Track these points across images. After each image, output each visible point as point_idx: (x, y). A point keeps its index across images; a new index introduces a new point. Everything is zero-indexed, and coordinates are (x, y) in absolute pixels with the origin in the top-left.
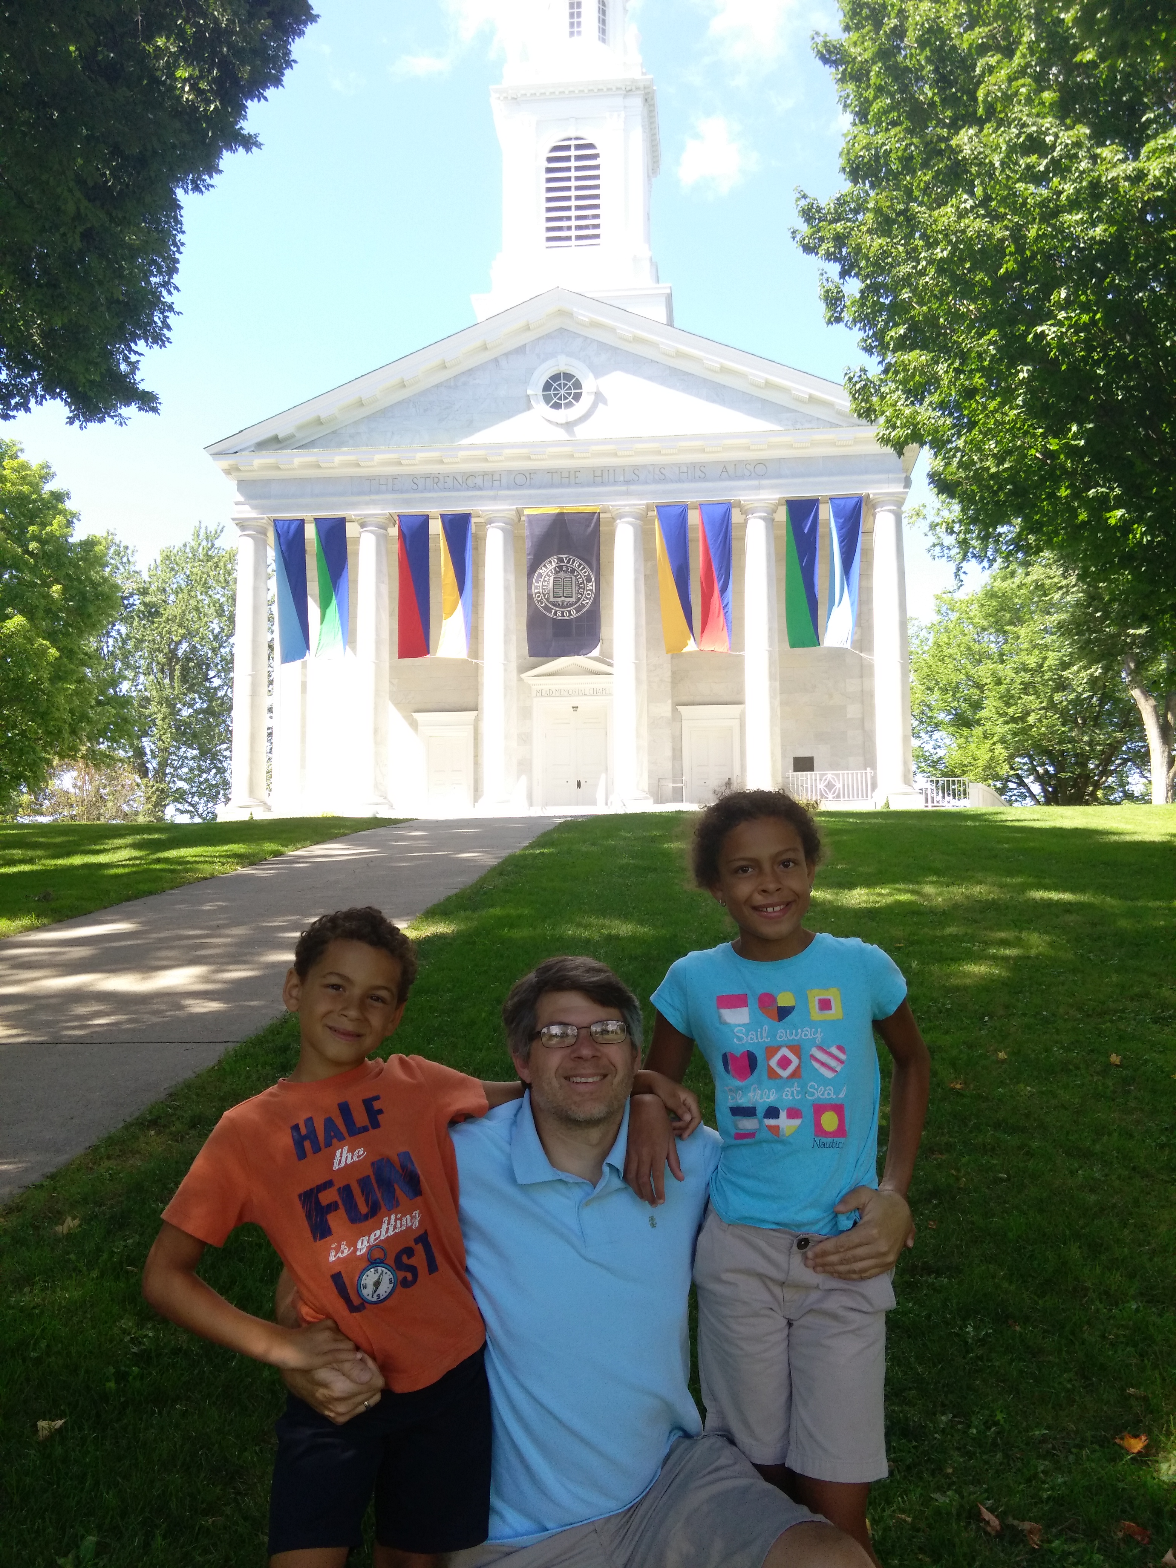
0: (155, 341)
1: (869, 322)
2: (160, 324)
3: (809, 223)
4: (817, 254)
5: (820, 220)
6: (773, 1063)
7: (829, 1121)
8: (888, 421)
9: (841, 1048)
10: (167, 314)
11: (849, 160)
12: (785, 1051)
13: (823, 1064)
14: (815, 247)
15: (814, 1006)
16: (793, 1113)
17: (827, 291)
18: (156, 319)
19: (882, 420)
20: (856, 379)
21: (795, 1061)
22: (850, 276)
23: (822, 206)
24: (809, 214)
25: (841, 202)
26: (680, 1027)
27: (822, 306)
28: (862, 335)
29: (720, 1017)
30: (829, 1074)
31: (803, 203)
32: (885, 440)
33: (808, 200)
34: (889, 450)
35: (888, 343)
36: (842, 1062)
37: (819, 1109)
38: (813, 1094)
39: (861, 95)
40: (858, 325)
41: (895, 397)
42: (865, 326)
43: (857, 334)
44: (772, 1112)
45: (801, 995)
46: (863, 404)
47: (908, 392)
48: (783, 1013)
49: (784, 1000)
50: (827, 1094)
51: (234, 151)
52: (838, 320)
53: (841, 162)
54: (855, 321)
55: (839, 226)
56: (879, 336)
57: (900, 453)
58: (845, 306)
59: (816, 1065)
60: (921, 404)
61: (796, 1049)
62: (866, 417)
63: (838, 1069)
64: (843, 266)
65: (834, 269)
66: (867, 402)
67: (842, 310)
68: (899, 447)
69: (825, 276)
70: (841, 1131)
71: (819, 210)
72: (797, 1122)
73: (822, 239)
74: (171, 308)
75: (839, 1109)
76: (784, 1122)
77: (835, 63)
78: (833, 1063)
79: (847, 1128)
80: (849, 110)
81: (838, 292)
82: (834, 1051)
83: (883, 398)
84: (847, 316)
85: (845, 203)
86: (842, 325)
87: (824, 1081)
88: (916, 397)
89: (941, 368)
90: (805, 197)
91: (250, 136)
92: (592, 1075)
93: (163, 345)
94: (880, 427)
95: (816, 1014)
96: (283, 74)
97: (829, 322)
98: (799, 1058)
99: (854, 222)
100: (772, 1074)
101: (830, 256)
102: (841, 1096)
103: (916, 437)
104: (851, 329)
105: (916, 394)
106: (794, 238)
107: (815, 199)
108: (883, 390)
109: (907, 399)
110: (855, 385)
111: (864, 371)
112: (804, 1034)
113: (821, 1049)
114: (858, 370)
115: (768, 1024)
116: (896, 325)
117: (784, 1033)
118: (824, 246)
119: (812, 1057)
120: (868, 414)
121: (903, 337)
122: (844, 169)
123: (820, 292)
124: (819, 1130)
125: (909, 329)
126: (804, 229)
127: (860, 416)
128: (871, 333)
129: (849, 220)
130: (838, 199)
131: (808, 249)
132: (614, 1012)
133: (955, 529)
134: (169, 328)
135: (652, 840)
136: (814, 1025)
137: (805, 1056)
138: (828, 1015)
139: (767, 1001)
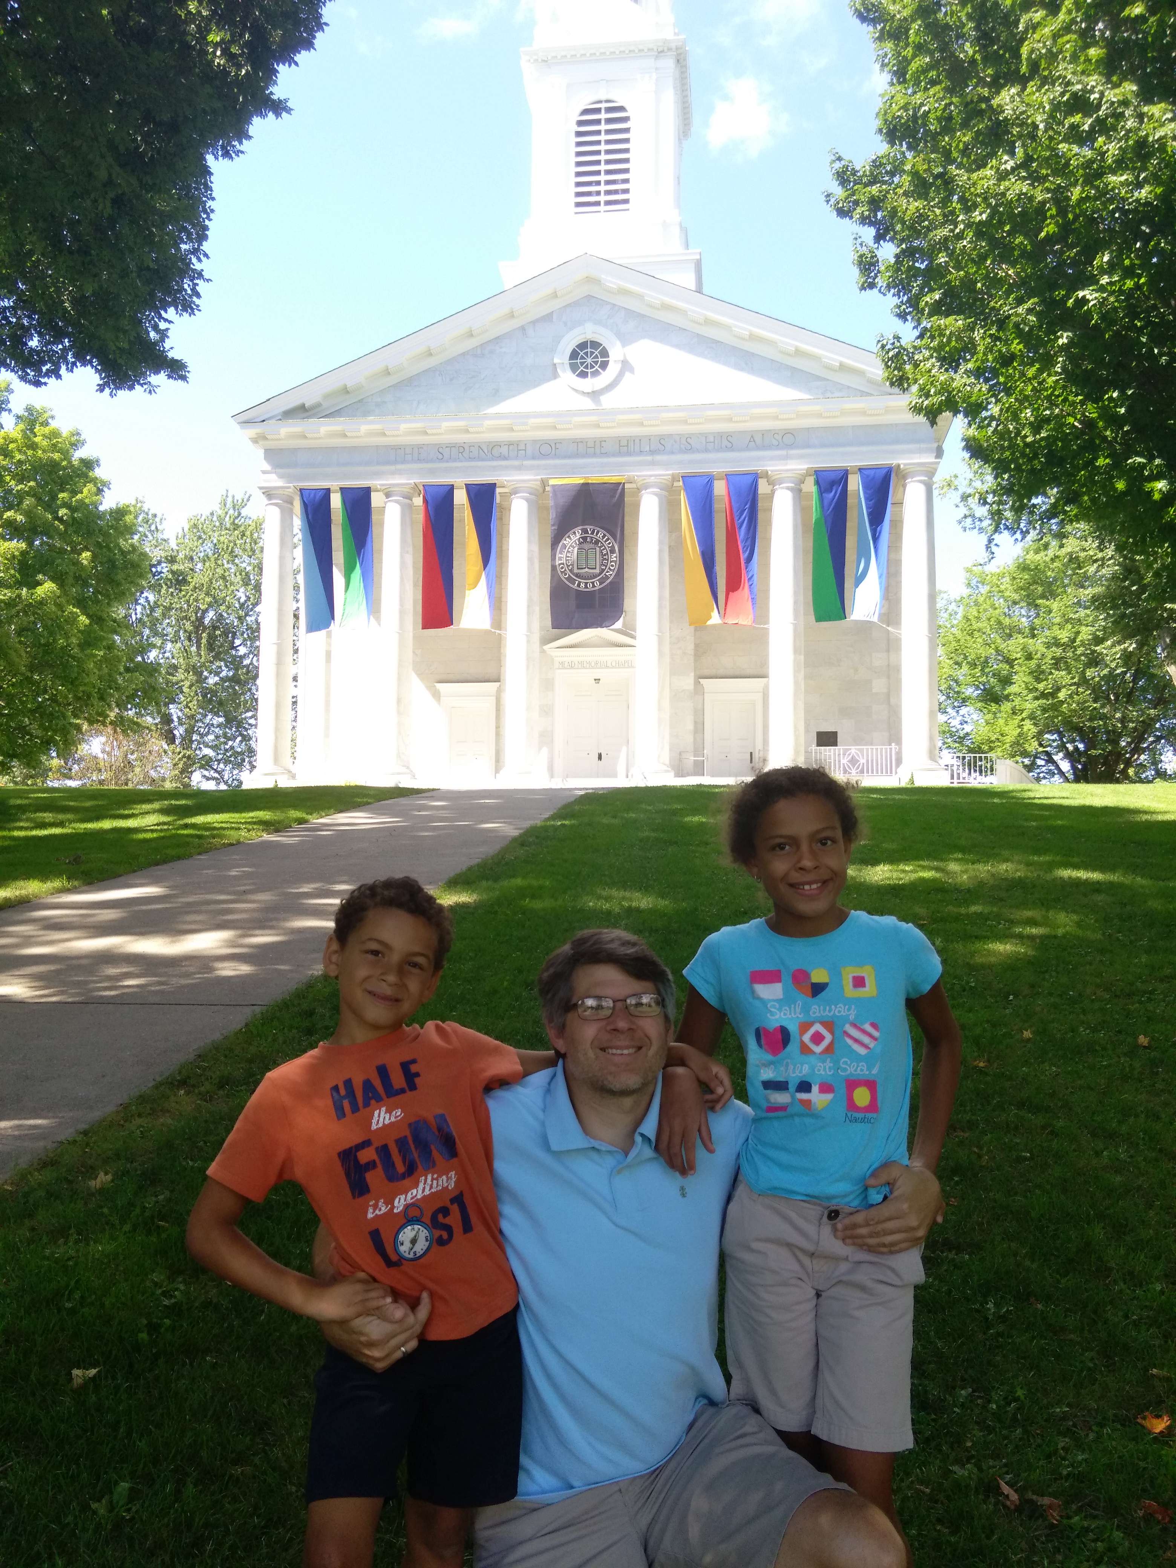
0: (185, 309)
1: (903, 288)
2: (189, 292)
3: (843, 186)
4: (851, 218)
5: (855, 184)
6: (806, 1038)
7: (862, 1097)
8: (921, 389)
9: (874, 1025)
10: (196, 281)
11: (886, 121)
12: (818, 1027)
13: (856, 1041)
14: (849, 211)
15: (848, 983)
16: (826, 1088)
17: (861, 256)
18: (186, 286)
19: (915, 388)
20: (889, 346)
21: (828, 1038)
22: (885, 240)
23: (857, 168)
24: (844, 176)
25: (877, 164)
26: (712, 1000)
27: (856, 271)
28: (896, 301)
29: (753, 992)
30: (862, 1051)
31: (838, 165)
32: (917, 409)
33: (843, 163)
34: (922, 419)
35: (923, 310)
36: (875, 1039)
37: (852, 1085)
38: (845, 1070)
39: (899, 54)
40: (892, 291)
41: (928, 365)
42: (899, 291)
43: (891, 300)
44: (805, 1086)
45: (836, 972)
46: (896, 372)
47: (942, 359)
48: (817, 989)
49: (818, 976)
50: (861, 1071)
51: (264, 116)
52: (872, 286)
53: (878, 123)
54: (889, 287)
55: (874, 189)
56: (914, 302)
57: (933, 423)
58: (879, 272)
59: (849, 1042)
60: (956, 372)
61: (829, 1025)
62: (899, 385)
63: (871, 1046)
64: (879, 229)
65: (868, 233)
66: (899, 369)
67: (876, 276)
68: (932, 415)
69: (859, 241)
70: (873, 1107)
71: (854, 172)
72: (829, 1096)
73: (856, 203)
74: (200, 275)
75: (871, 1085)
76: (816, 1096)
77: (874, 22)
78: (866, 1040)
79: (879, 1104)
80: (886, 69)
81: (872, 257)
82: (868, 1028)
83: (916, 366)
84: (881, 282)
85: (881, 165)
86: (875, 291)
87: (858, 1058)
88: (950, 364)
89: (977, 335)
90: (840, 159)
91: (280, 101)
92: (627, 1048)
93: (192, 313)
94: (913, 395)
95: (849, 990)
96: (314, 37)
97: (863, 288)
98: (832, 1032)
99: (890, 184)
100: (805, 1050)
101: (864, 220)
102: (875, 1071)
103: (951, 405)
104: (885, 295)
105: (950, 361)
106: (828, 202)
107: (851, 162)
108: (916, 357)
109: (941, 368)
110: (888, 353)
111: (898, 338)
112: (839, 1011)
113: (855, 1026)
114: (891, 337)
115: (802, 999)
116: (932, 290)
117: (817, 1008)
118: (859, 210)
119: (846, 1034)
120: (900, 382)
121: (938, 303)
122: (880, 130)
123: (853, 257)
124: (851, 1105)
125: (945, 295)
126: (839, 192)
127: (892, 384)
128: (905, 298)
129: (884, 183)
130: (874, 161)
131: (842, 213)
132: (649, 985)
133: (989, 500)
134: (198, 295)
135: (673, 813)
136: (848, 1002)
137: (838, 1033)
138: (862, 992)
139: (801, 977)
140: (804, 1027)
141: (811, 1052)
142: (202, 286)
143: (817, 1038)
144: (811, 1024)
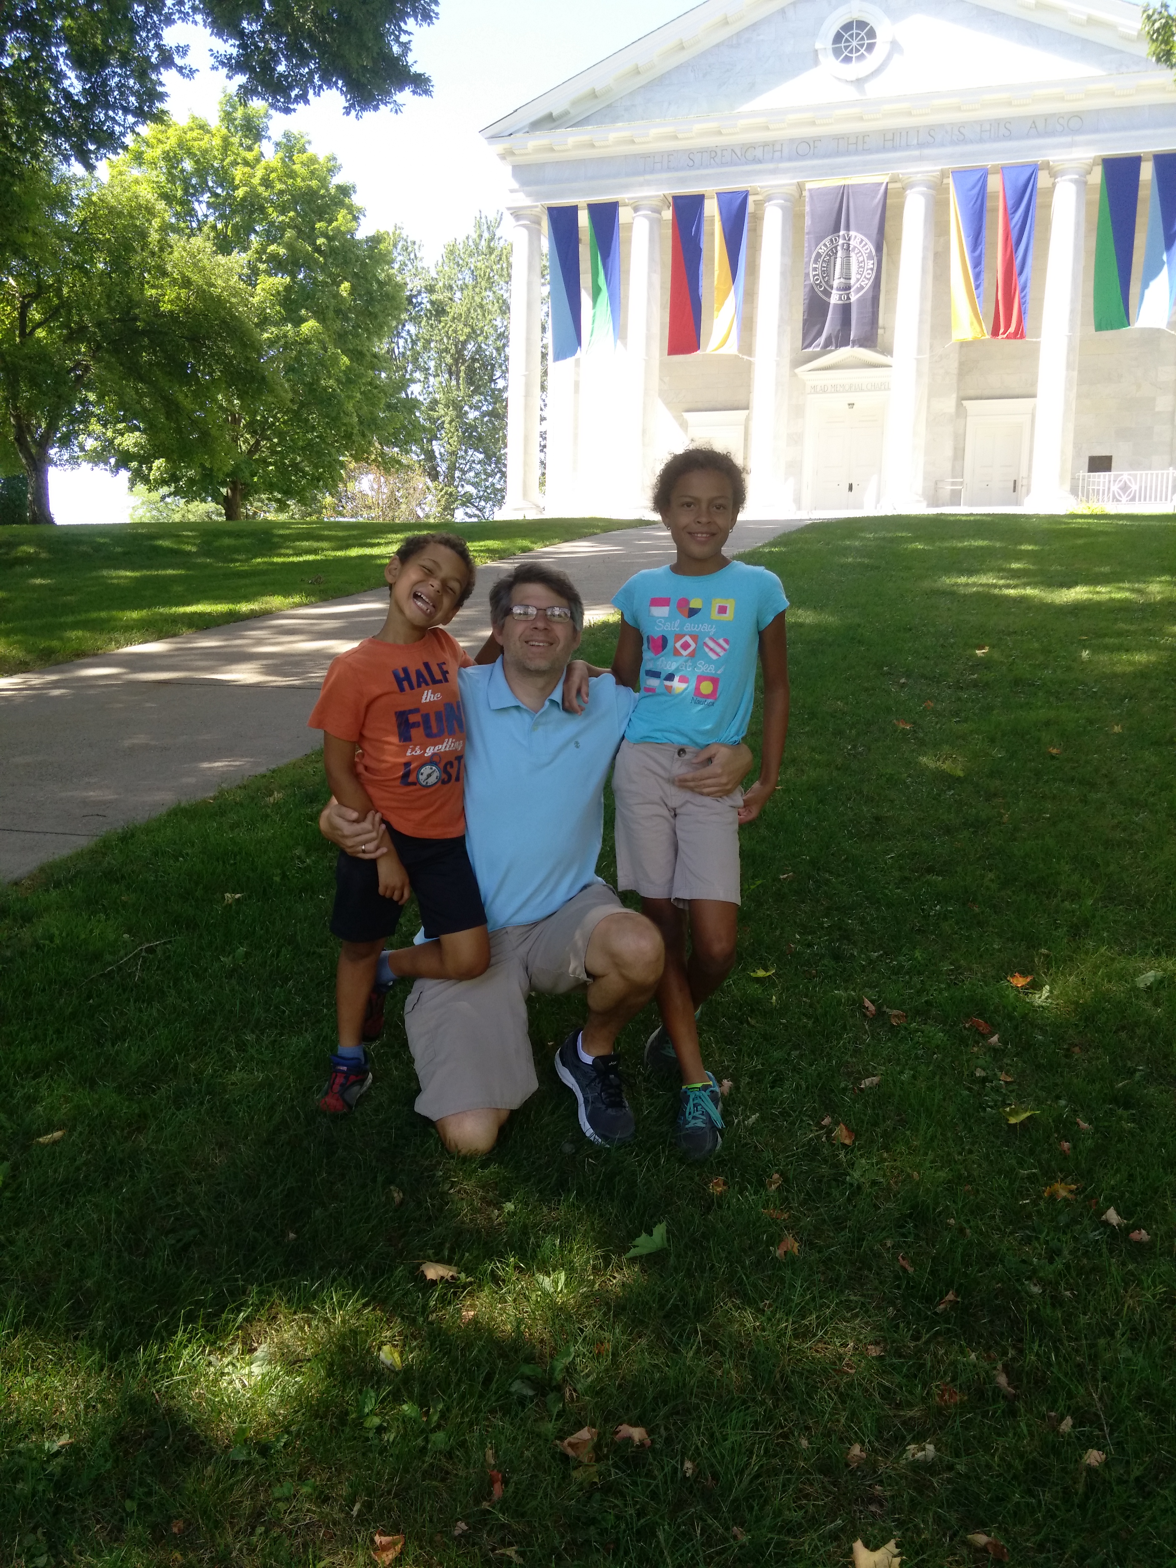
0: (424, 19)
6: (678, 645)
7: (706, 687)
9: (727, 640)
12: (687, 638)
13: (711, 649)
15: (714, 609)
16: (683, 680)
21: (693, 645)
29: (650, 613)
30: (714, 657)
37: (702, 679)
38: (699, 668)
44: (670, 677)
45: (708, 602)
46: (1163, 47)
48: (693, 612)
50: (709, 670)
59: (707, 650)
61: (695, 638)
62: (1166, 61)
63: (722, 654)
66: (1167, 43)
70: (713, 695)
72: (683, 686)
75: (715, 680)
76: (676, 684)
78: (718, 649)
79: (721, 691)
82: (721, 641)
87: (710, 661)
92: (543, 642)
93: (432, 23)
95: (715, 615)
98: (696, 643)
102: (719, 672)
110: (1154, 24)
112: (704, 628)
113: (712, 639)
115: (680, 619)
117: (690, 626)
119: (705, 644)
120: (1167, 57)
124: (698, 693)
127: (1159, 60)
132: (565, 602)
135: (892, 540)
136: (711, 622)
137: (700, 643)
138: (723, 617)
139: (683, 603)
140: (678, 637)
141: (681, 655)
143: (686, 646)
144: (684, 636)
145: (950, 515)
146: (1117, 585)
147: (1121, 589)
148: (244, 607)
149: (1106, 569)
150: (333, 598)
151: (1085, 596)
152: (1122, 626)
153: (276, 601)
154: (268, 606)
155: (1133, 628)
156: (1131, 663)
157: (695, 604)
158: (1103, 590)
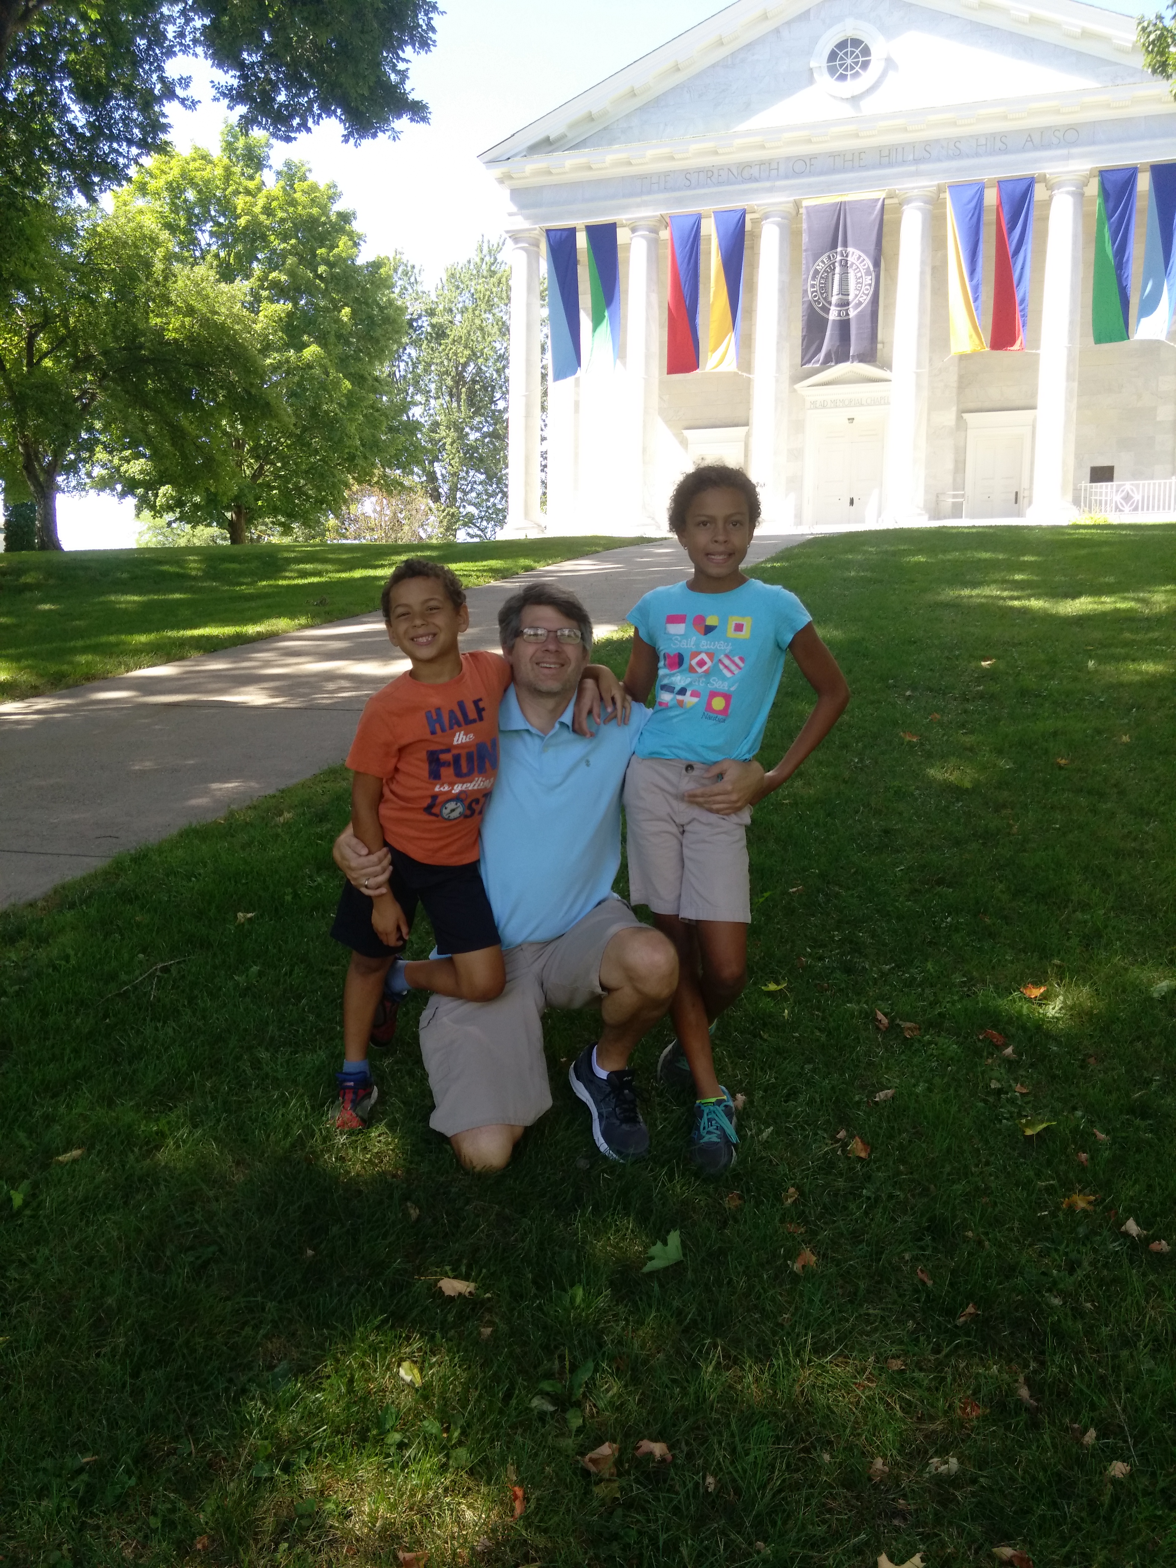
0: (422, 47)
6: (694, 662)
7: (718, 703)
9: (742, 657)
10: (430, 15)
12: (703, 656)
13: (727, 667)
15: (731, 627)
16: (695, 694)
18: (421, 22)
20: (1151, 28)
21: (709, 663)
29: (666, 630)
37: (712, 695)
38: (713, 685)
44: (681, 691)
45: (724, 619)
46: (1158, 58)
48: (709, 630)
50: (723, 687)
59: (722, 667)
61: (711, 655)
62: (1162, 72)
63: (737, 672)
66: (1162, 54)
70: (726, 711)
72: (695, 700)
74: (434, 8)
75: (727, 697)
76: (688, 699)
79: (731, 709)
82: (736, 659)
92: (554, 663)
93: (429, 50)
95: (731, 633)
98: (712, 660)
100: (691, 669)
110: (1149, 36)
111: (1160, 18)
112: (720, 646)
113: (728, 658)
114: (1153, 18)
115: (696, 636)
117: (705, 643)
119: (720, 661)
120: (1162, 68)
124: (710, 709)
127: (1154, 71)
132: (574, 623)
134: (433, 30)
135: (894, 554)
136: (727, 640)
137: (716, 660)
138: (740, 635)
139: (699, 620)
140: (695, 654)
141: (696, 672)
142: (437, 20)
143: (702, 663)
144: (699, 653)
145: (953, 527)
146: (1121, 595)
147: (1125, 599)
148: (251, 629)
149: (1111, 579)
150: (339, 619)
151: (1090, 607)
152: (1127, 635)
153: (281, 624)
154: (274, 628)
155: (1139, 637)
156: (1138, 672)
157: (711, 621)
158: (1108, 600)
